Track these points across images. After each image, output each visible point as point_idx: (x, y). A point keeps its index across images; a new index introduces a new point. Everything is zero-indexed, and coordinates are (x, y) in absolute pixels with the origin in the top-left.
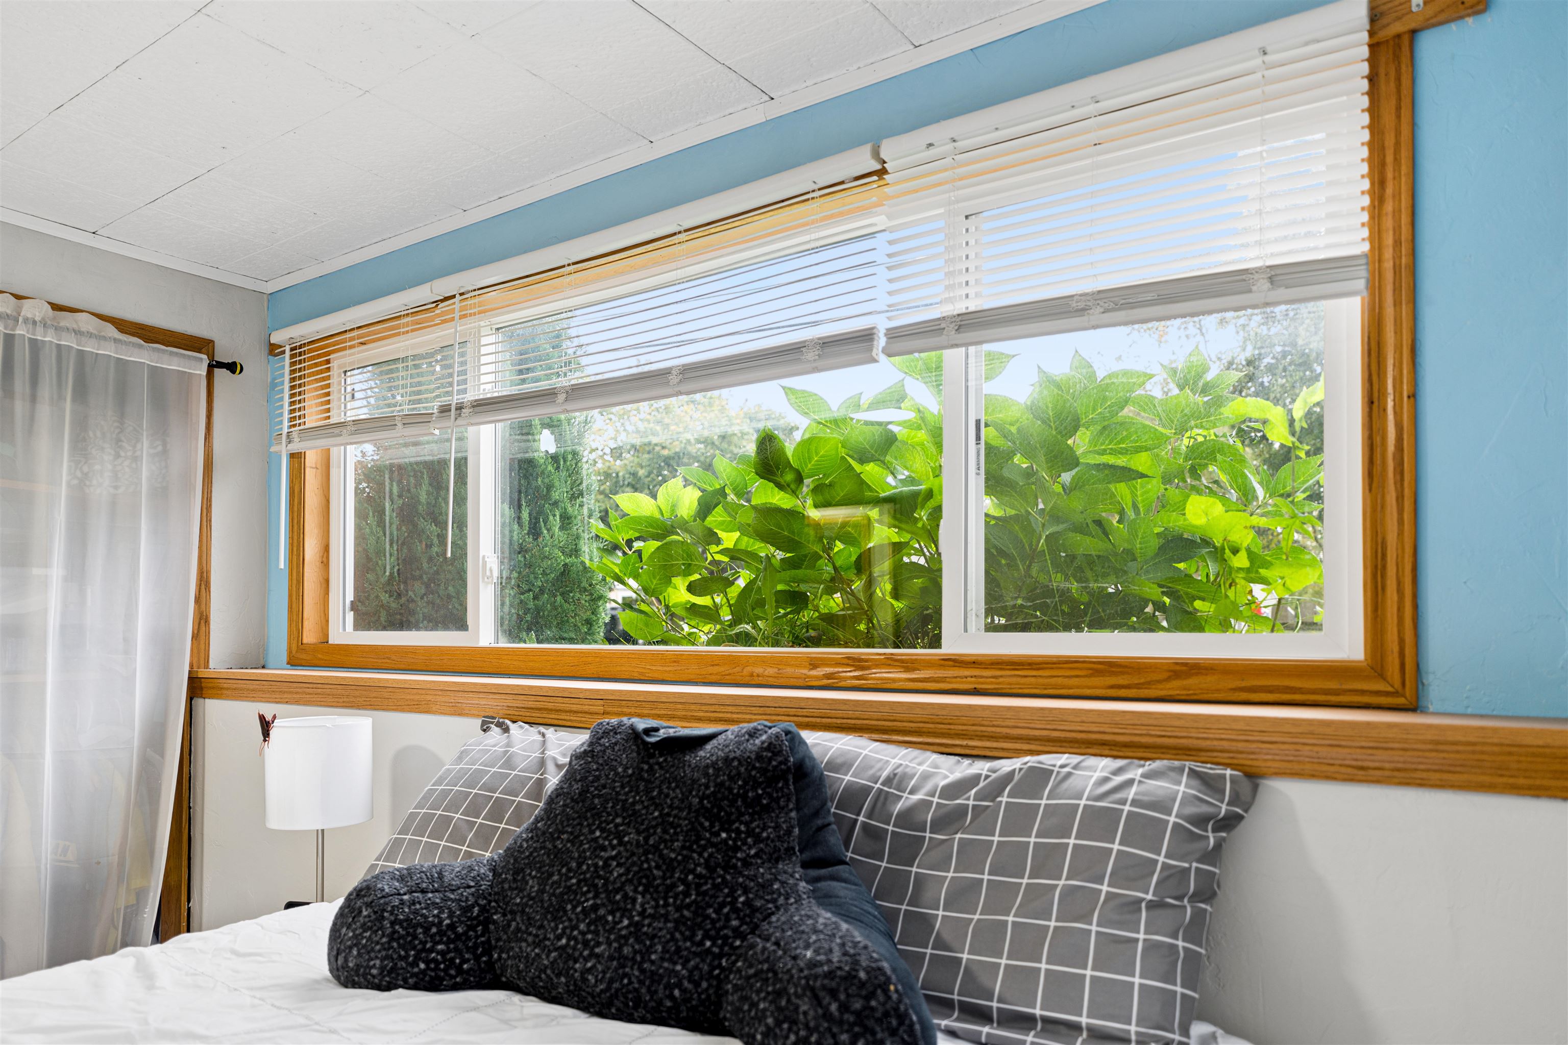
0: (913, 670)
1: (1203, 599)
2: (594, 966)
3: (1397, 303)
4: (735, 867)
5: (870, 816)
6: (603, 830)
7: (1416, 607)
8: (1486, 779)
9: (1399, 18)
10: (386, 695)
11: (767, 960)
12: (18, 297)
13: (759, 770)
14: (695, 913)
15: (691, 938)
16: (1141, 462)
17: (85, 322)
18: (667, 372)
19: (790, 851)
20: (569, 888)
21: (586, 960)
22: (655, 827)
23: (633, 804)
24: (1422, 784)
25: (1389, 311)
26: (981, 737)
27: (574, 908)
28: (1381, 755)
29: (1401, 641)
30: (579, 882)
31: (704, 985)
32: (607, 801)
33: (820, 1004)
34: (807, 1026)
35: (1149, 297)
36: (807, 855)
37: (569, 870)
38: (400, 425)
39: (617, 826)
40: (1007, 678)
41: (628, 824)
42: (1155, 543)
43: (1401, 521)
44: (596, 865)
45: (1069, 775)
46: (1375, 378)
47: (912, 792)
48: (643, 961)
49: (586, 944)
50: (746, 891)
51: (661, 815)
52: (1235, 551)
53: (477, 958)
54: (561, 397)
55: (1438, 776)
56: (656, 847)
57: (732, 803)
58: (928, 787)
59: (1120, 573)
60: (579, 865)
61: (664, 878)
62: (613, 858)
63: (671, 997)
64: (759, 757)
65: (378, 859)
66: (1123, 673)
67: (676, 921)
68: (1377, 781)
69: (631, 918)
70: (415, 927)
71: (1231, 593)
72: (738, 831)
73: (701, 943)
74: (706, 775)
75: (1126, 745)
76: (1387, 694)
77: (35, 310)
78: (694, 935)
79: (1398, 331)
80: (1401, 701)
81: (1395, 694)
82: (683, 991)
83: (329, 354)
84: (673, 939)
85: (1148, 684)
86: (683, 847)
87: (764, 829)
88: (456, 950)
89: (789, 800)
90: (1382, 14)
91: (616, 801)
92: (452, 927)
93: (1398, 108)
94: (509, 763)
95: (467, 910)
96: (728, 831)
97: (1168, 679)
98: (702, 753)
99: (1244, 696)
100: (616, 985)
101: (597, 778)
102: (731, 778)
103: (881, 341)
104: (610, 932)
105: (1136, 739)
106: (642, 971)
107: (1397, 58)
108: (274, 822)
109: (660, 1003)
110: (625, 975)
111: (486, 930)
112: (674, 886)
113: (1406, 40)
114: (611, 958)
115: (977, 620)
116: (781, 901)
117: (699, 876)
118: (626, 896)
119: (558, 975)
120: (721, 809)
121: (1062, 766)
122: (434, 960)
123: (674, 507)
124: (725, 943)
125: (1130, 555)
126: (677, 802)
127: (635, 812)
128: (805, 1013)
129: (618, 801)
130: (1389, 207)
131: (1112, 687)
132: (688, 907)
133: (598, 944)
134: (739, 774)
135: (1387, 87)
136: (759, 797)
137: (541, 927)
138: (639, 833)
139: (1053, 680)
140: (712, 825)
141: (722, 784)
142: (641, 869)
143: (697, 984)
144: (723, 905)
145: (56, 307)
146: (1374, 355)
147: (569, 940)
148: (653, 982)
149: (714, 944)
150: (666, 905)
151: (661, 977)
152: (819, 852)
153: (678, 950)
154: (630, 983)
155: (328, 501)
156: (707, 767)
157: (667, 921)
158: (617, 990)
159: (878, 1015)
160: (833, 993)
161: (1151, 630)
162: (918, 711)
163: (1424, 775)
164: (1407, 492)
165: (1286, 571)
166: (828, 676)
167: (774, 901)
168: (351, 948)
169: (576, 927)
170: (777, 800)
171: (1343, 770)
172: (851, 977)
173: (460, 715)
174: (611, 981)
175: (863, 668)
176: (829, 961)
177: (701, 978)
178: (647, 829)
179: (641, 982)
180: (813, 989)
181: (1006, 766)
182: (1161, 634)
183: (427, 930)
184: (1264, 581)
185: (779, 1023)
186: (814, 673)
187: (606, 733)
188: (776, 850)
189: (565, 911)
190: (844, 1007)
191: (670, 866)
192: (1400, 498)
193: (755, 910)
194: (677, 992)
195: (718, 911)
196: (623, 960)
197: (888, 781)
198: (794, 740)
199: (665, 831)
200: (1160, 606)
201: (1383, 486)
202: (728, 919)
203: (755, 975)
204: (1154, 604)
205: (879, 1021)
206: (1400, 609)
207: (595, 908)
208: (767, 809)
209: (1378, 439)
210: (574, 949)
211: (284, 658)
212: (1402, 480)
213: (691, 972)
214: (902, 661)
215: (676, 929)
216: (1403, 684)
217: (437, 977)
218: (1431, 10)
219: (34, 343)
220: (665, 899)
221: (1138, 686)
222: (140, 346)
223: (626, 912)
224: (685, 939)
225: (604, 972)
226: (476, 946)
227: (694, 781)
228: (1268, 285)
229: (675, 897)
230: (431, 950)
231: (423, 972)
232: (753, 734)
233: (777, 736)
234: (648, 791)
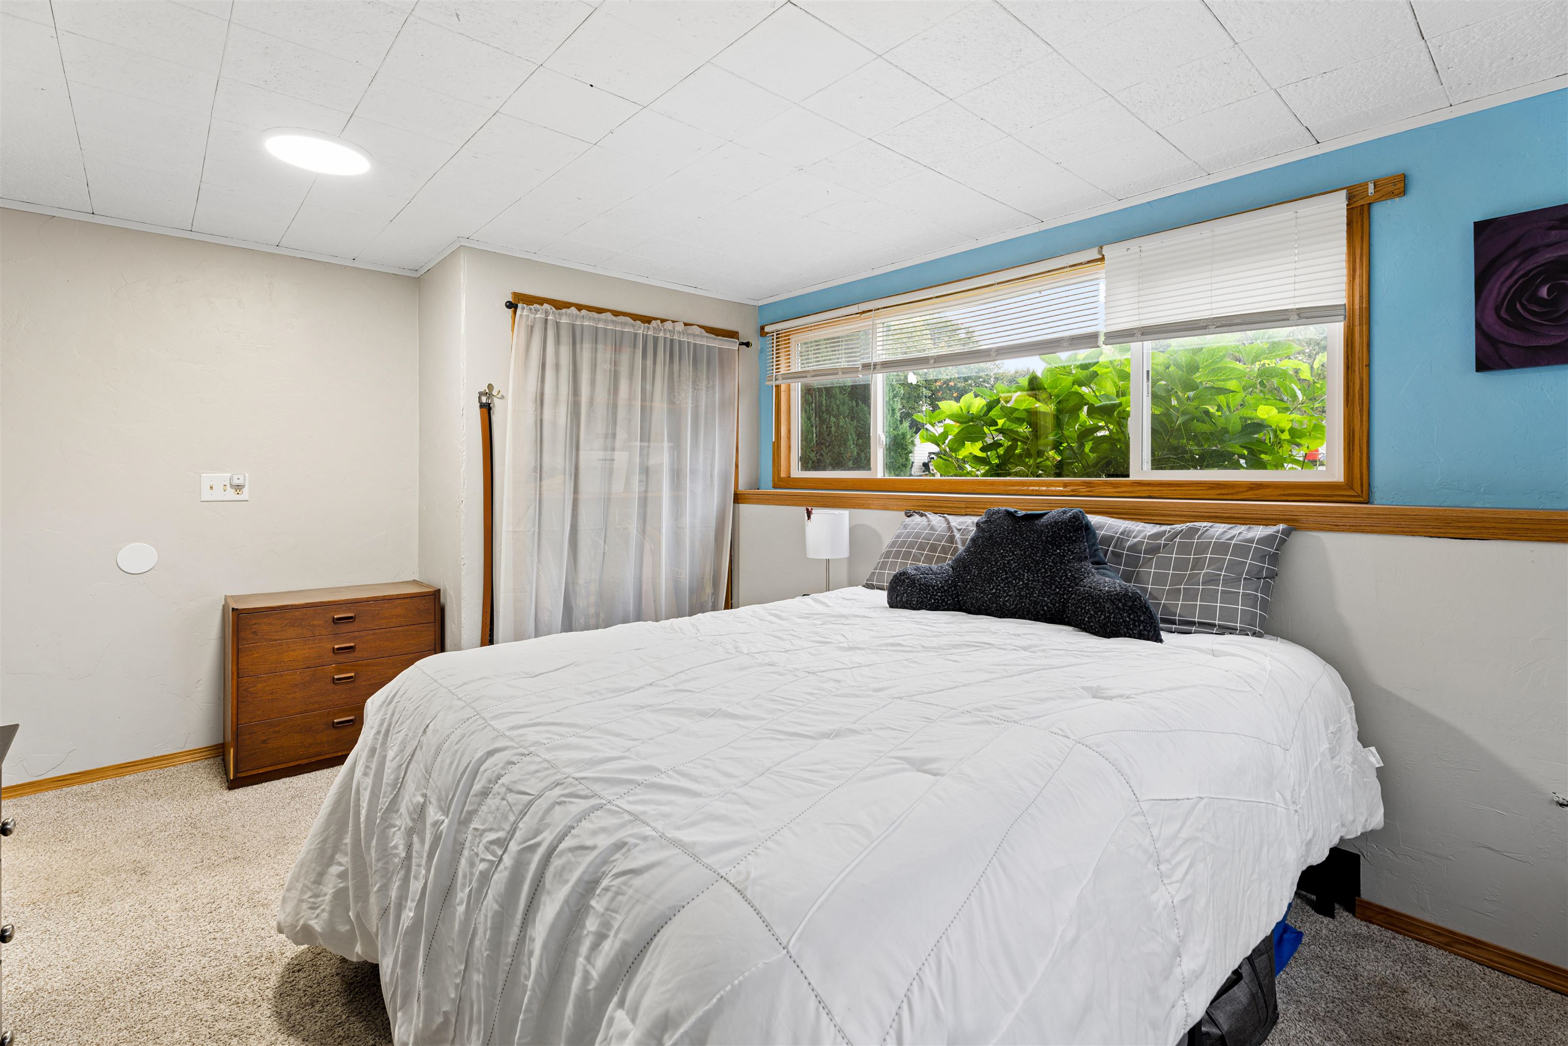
0: (1118, 487)
1: (1266, 454)
2: (1009, 599)
3: (1361, 324)
4: (1064, 563)
5: (1115, 547)
6: (1004, 550)
7: (1369, 458)
8: (1391, 529)
9: (1362, 198)
10: (845, 501)
11: (1087, 593)
12: (673, 322)
13: (1070, 526)
14: (1051, 579)
15: (1050, 588)
16: (1232, 385)
17: (697, 330)
18: (989, 350)
19: (1086, 558)
20: (994, 571)
21: (1005, 597)
22: (1028, 548)
23: (1016, 540)
24: (1363, 532)
25: (1357, 329)
26: (1157, 515)
27: (997, 579)
28: (1345, 520)
29: (1361, 474)
30: (997, 569)
31: (1057, 605)
32: (1003, 539)
33: (1114, 604)
34: (1109, 612)
35: (1238, 321)
36: (1092, 560)
37: (992, 565)
38: (840, 373)
39: (1010, 548)
40: (1166, 491)
41: (1015, 548)
42: (1239, 427)
43: (1362, 420)
44: (1004, 563)
45: (1208, 530)
46: (1350, 357)
47: (1134, 538)
48: (1030, 597)
49: (1004, 591)
50: (1071, 571)
51: (1029, 543)
52: (1282, 431)
53: (953, 599)
54: (932, 361)
55: (1370, 528)
56: (1029, 556)
57: (1061, 539)
58: (1142, 535)
59: (1221, 441)
60: (996, 563)
61: (1035, 567)
62: (1012, 560)
63: (1043, 610)
64: (1070, 521)
65: (876, 569)
66: (1224, 488)
67: (1043, 582)
68: (1343, 531)
69: (1023, 581)
70: (929, 586)
71: (1280, 451)
72: (1064, 549)
73: (1055, 590)
74: (1047, 528)
75: (1227, 518)
76: (1354, 496)
77: (680, 327)
78: (1051, 587)
79: (1361, 337)
80: (1361, 499)
81: (1358, 496)
82: (1048, 607)
83: (789, 335)
84: (1042, 588)
85: (1237, 493)
86: (1042, 556)
87: (1075, 549)
88: (945, 595)
89: (1083, 538)
90: (1354, 196)
91: (1007, 540)
92: (942, 587)
93: (1362, 238)
94: (932, 528)
95: (947, 581)
96: (1060, 549)
97: (1247, 491)
98: (1042, 520)
99: (1285, 498)
100: (1019, 606)
101: (996, 531)
102: (1059, 529)
103: (1102, 338)
104: (1015, 586)
105: (1233, 515)
106: (1030, 600)
107: (1362, 214)
108: (811, 555)
109: (1038, 612)
110: (1023, 602)
111: (955, 588)
112: (1040, 570)
113: (1366, 208)
114: (1016, 596)
115: (1147, 465)
116: (1086, 575)
117: (1051, 566)
118: (1020, 574)
119: (992, 604)
120: (1056, 541)
121: (1204, 527)
122: (937, 599)
123: (969, 407)
124: (1065, 590)
125: (1225, 431)
126: (1035, 539)
127: (1017, 543)
128: (1108, 608)
129: (1008, 539)
130: (1357, 281)
131: (1219, 494)
132: (1047, 577)
133: (1010, 591)
134: (1062, 528)
135: (1357, 227)
136: (1071, 537)
137: (983, 586)
138: (1021, 550)
139: (1190, 492)
140: (1053, 547)
141: (1055, 531)
142: (1025, 564)
143: (1054, 605)
144: (1062, 577)
145: (686, 324)
146: (1349, 347)
147: (996, 590)
148: (1035, 604)
149: (1060, 590)
150: (1038, 576)
151: (1039, 602)
152: (1097, 559)
153: (1045, 592)
154: (1025, 605)
155: (790, 407)
156: (1047, 525)
157: (1039, 582)
158: (1020, 608)
159: (1138, 607)
160: (1120, 600)
161: (1238, 469)
162: (1127, 504)
163: (1364, 528)
164: (1365, 408)
165: (1308, 441)
166: (1073, 491)
167: (1083, 575)
168: (903, 594)
169: (999, 585)
170: (1079, 538)
171: (1328, 526)
172: (1126, 595)
173: (887, 509)
174: (1017, 604)
175: (1091, 487)
176: (1116, 591)
177: (1056, 602)
178: (1024, 549)
179: (1029, 604)
180: (1111, 599)
181: (1178, 527)
182: (1242, 471)
183: (933, 588)
184: (1299, 445)
185: (1096, 613)
186: (1066, 489)
187: (994, 513)
188: (1081, 557)
189: (993, 580)
190: (1124, 605)
191: (1037, 563)
192: (1361, 410)
193: (1076, 578)
194: (1045, 608)
195: (1060, 578)
196: (1021, 597)
197: (1122, 533)
198: (1084, 517)
199: (1032, 550)
200: (1243, 456)
201: (1353, 405)
202: (1065, 581)
203: (1082, 598)
204: (1238, 455)
205: (1139, 609)
206: (1361, 459)
207: (1006, 578)
208: (1075, 541)
209: (1351, 384)
210: (999, 593)
211: (770, 484)
212: (1362, 402)
213: (1051, 600)
214: (1112, 483)
215: (1043, 585)
216: (1362, 492)
217: (938, 606)
218: (1378, 196)
219: (680, 341)
220: (1037, 574)
221: (1232, 494)
222: (715, 339)
223: (1020, 580)
224: (1048, 589)
225: (1014, 601)
226: (952, 595)
227: (1042, 531)
228: (1297, 317)
229: (1041, 573)
230: (936, 595)
231: (933, 603)
232: (1065, 512)
233: (1076, 513)
234: (1021, 535)
